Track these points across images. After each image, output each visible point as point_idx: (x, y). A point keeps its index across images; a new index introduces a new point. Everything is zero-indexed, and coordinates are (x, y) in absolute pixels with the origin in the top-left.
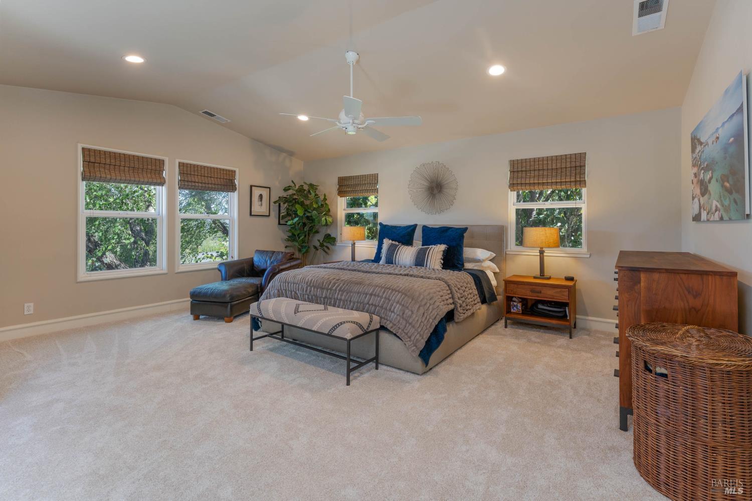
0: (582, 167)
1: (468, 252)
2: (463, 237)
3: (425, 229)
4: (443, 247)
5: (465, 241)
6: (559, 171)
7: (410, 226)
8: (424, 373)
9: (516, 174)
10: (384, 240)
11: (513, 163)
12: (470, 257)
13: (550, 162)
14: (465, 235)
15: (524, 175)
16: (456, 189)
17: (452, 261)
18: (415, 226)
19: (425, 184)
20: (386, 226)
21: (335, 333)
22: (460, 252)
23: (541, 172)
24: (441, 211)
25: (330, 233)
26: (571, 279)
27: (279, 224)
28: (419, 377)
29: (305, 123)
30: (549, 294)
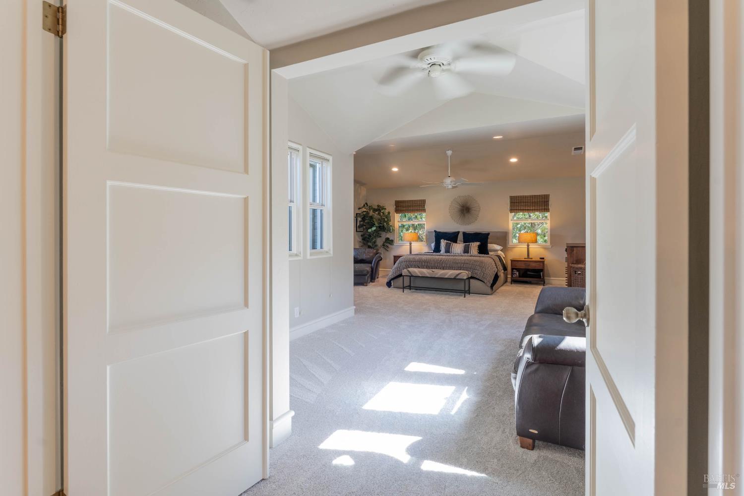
0: (548, 201)
1: (491, 246)
2: (488, 238)
3: (464, 234)
4: (478, 243)
5: (489, 240)
6: (536, 203)
7: (456, 232)
8: (491, 294)
9: (513, 204)
10: (441, 240)
11: (511, 198)
12: (492, 248)
13: (531, 198)
14: (489, 237)
15: (518, 204)
16: (479, 211)
17: (483, 250)
18: (459, 232)
19: (459, 207)
20: (440, 232)
21: (458, 277)
22: (486, 246)
23: (527, 204)
24: (469, 223)
25: (389, 237)
26: (543, 259)
27: (357, 231)
28: (490, 296)
29: (396, 172)
30: (533, 266)
